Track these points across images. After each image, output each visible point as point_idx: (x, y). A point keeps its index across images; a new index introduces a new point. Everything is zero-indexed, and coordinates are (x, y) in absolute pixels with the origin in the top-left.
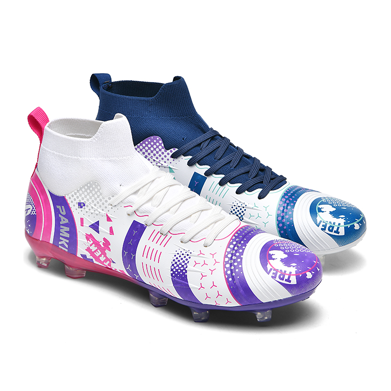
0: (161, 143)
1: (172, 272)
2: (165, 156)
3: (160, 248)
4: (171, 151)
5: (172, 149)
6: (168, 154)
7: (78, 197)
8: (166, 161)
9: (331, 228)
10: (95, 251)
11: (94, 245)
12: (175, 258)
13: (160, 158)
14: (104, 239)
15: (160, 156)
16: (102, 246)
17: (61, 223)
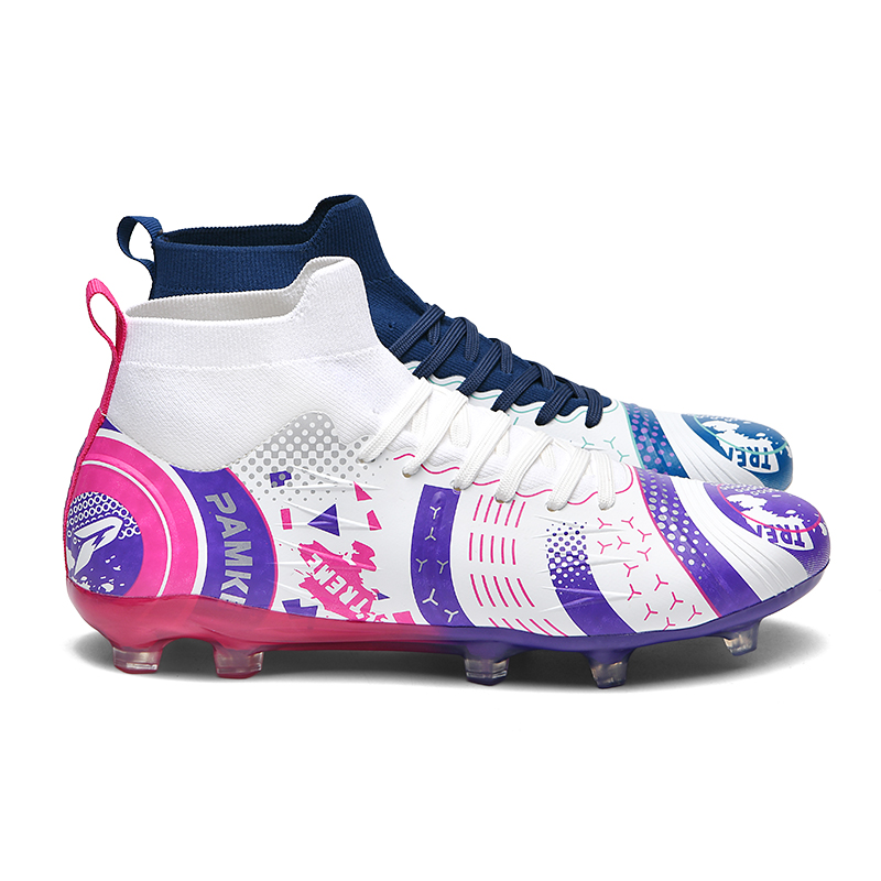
1: (554, 577)
3: (509, 532)
7: (267, 462)
9: (755, 460)
10: (328, 583)
11: (326, 567)
12: (551, 545)
14: (356, 545)
16: (352, 563)
17: (225, 535)
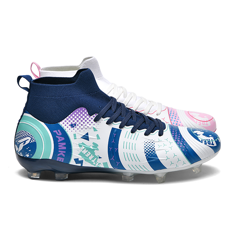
0: (86, 112)
2: (90, 121)
4: (94, 117)
5: (94, 115)
6: (92, 119)
8: (91, 124)
13: (86, 123)
15: (86, 121)
